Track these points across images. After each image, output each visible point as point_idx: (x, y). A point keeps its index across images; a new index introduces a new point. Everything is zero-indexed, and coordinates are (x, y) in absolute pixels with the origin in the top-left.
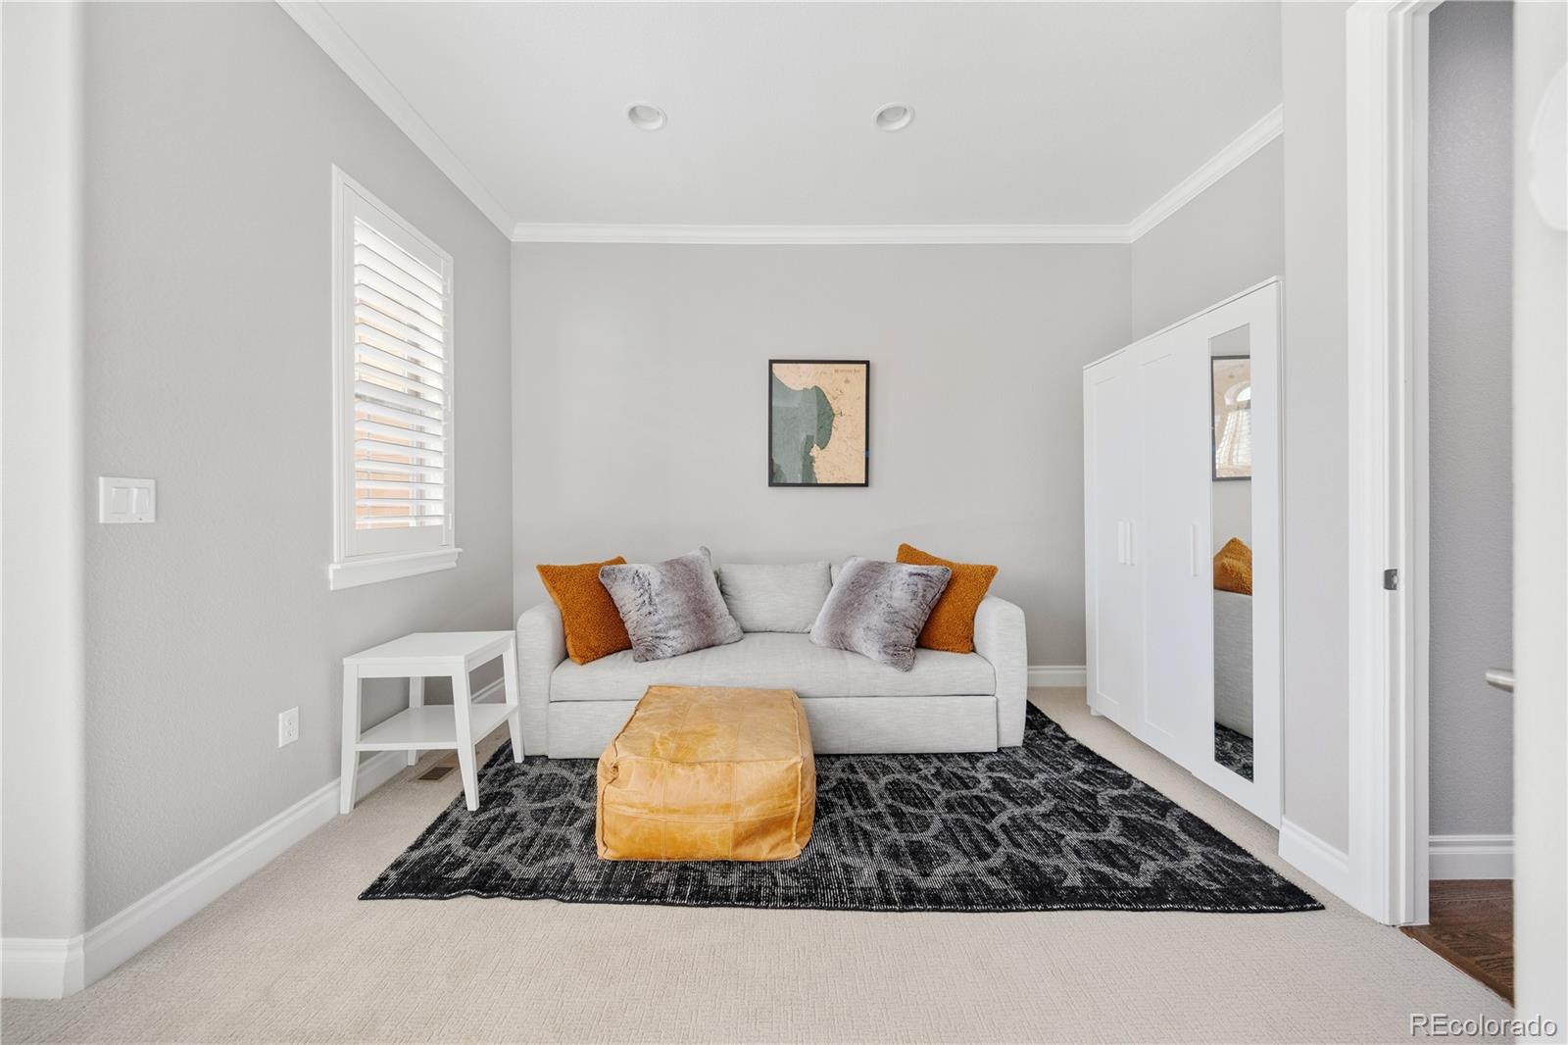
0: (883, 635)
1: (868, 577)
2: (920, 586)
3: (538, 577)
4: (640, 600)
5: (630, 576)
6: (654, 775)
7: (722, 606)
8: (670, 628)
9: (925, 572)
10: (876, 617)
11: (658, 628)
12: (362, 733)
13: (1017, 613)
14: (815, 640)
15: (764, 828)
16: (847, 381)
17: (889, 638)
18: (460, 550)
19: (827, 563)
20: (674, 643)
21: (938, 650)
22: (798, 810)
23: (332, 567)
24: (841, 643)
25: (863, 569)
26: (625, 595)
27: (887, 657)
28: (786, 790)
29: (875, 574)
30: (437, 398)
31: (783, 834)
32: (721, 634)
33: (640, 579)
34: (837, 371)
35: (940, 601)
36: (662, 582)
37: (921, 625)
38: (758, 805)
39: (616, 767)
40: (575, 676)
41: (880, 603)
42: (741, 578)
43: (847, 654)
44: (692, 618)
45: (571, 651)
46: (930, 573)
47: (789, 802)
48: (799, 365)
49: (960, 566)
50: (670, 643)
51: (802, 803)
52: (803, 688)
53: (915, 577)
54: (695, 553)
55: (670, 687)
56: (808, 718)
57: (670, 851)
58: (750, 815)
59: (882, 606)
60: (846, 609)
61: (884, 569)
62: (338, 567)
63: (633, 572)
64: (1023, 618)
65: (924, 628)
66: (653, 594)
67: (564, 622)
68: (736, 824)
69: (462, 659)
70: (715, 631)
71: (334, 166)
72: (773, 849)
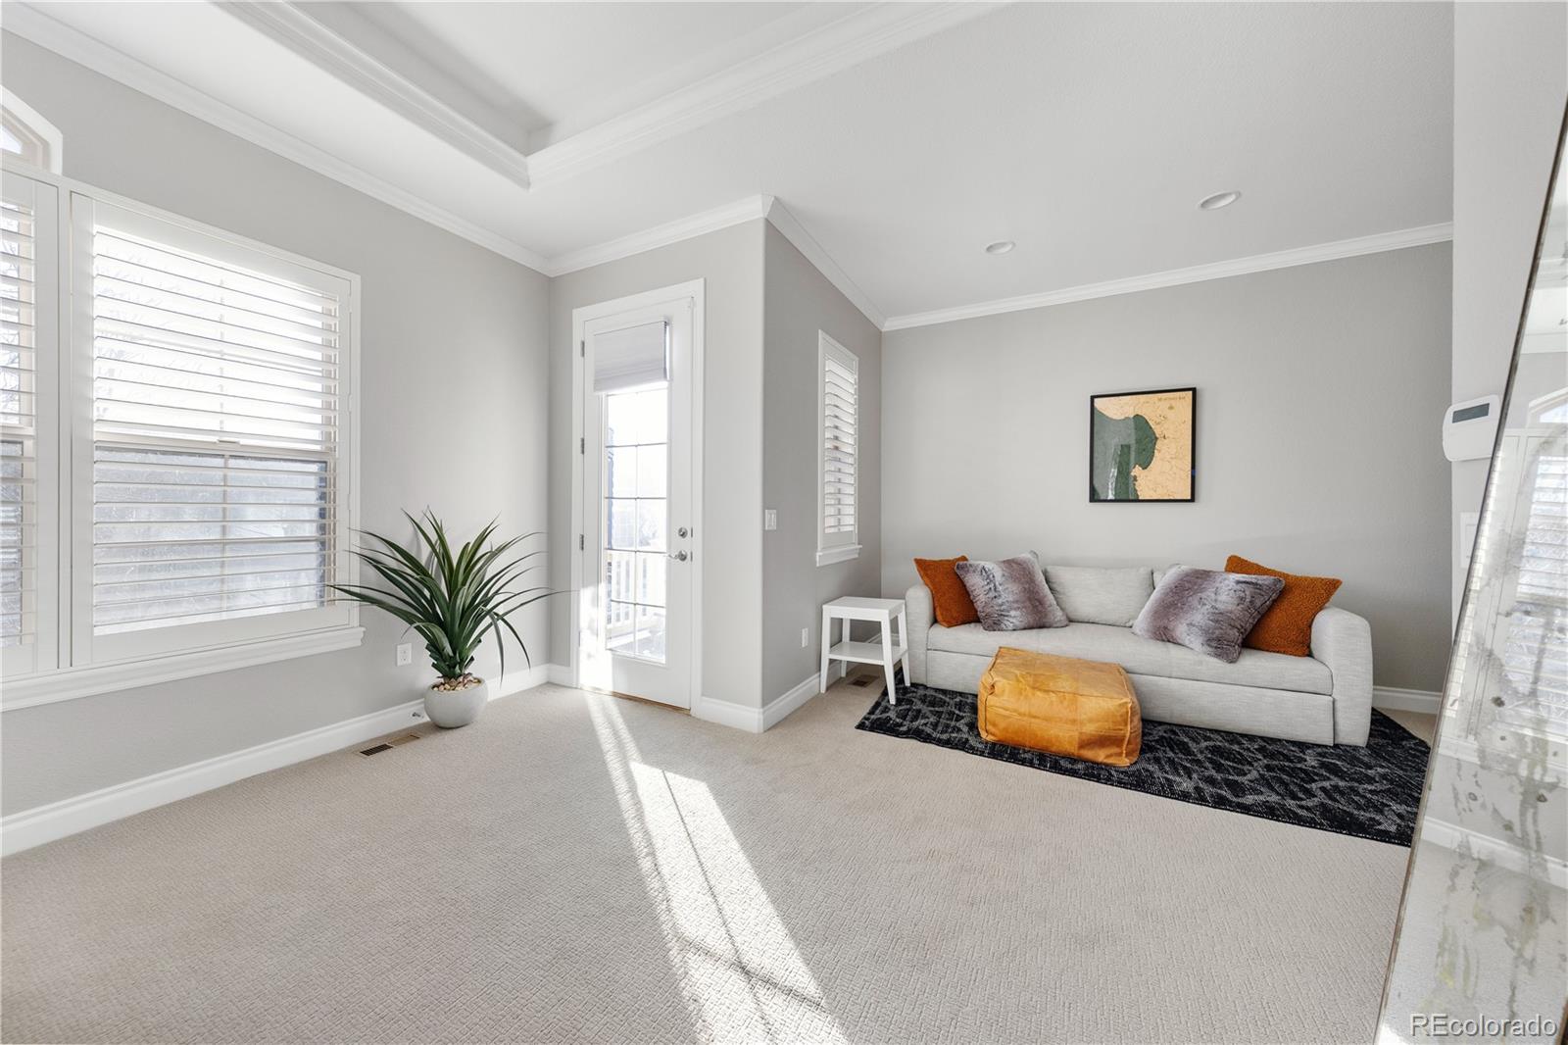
0: (1206, 631)
1: (1192, 583)
2: (1247, 593)
3: (914, 567)
4: (987, 588)
5: (979, 569)
6: (1021, 694)
7: (1051, 597)
8: (1011, 609)
9: (1254, 581)
10: (1200, 616)
11: (1002, 608)
12: (831, 647)
13: (1361, 625)
14: (1137, 631)
15: (1102, 741)
16: (1171, 408)
17: (1213, 633)
18: (861, 546)
19: (1150, 569)
20: (1014, 621)
21: (1267, 651)
22: (1128, 735)
23: (818, 554)
24: (1163, 634)
25: (1187, 575)
26: (975, 582)
27: (1211, 649)
28: (1119, 719)
29: (1200, 581)
30: (850, 451)
31: (1115, 750)
32: (1050, 619)
33: (986, 572)
34: (1160, 400)
35: (1270, 609)
36: (1004, 575)
37: (1249, 627)
38: (1097, 725)
39: (993, 686)
40: (944, 635)
41: (1204, 604)
42: (1064, 577)
43: (1170, 645)
44: (1028, 604)
45: (939, 618)
46: (1260, 582)
47: (1121, 727)
48: (1121, 397)
49: (1297, 578)
50: (1011, 620)
51: (1130, 730)
52: (1129, 665)
53: (1243, 585)
54: (1025, 555)
55: (1016, 650)
56: (1134, 687)
57: (1032, 742)
58: (1090, 729)
59: (1207, 607)
60: (1169, 607)
61: (1210, 577)
62: (821, 554)
63: (980, 567)
64: (1369, 629)
65: (1252, 630)
66: (997, 584)
67: (933, 598)
68: (1081, 733)
69: (887, 611)
70: (1046, 615)
71: (820, 331)
72: (1108, 756)
